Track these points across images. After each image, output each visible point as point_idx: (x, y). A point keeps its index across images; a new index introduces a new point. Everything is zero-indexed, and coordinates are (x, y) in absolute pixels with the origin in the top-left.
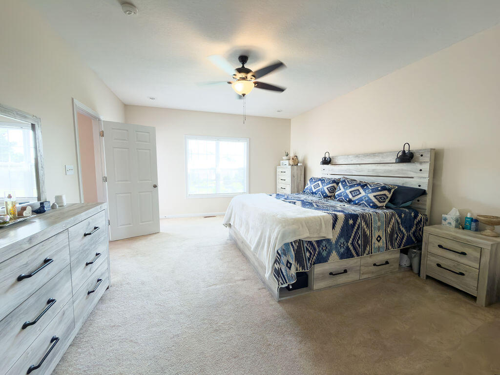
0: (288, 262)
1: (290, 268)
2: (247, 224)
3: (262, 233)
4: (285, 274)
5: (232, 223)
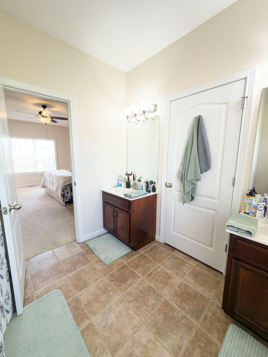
0: (67, 192)
1: (68, 194)
2: (53, 182)
3: (58, 184)
4: (66, 196)
5: (46, 185)
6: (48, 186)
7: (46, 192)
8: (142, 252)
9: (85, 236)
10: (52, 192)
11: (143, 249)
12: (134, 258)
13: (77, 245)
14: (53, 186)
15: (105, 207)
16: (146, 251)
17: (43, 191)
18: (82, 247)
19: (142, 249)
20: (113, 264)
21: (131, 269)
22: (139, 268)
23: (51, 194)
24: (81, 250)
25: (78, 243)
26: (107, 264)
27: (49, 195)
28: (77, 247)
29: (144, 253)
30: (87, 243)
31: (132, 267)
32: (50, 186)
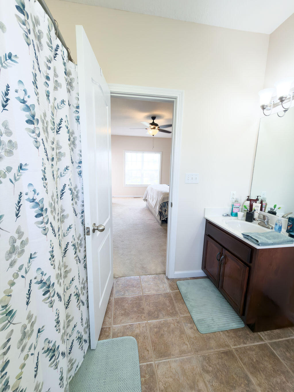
0: (165, 210)
1: (165, 212)
2: (153, 197)
4: (164, 215)
5: (147, 199)
6: (149, 200)
7: (147, 205)
8: (267, 342)
9: (176, 273)
10: (151, 207)
11: (268, 335)
12: (249, 345)
13: (166, 280)
14: (153, 200)
15: (207, 242)
16: (275, 343)
17: (144, 204)
18: (171, 286)
19: (266, 332)
20: (210, 338)
21: (243, 366)
22: (258, 373)
23: (150, 208)
24: (169, 291)
25: (168, 279)
26: (201, 332)
27: (149, 209)
28: (165, 283)
29: (271, 344)
30: (178, 282)
31: (244, 364)
32: (151, 200)
